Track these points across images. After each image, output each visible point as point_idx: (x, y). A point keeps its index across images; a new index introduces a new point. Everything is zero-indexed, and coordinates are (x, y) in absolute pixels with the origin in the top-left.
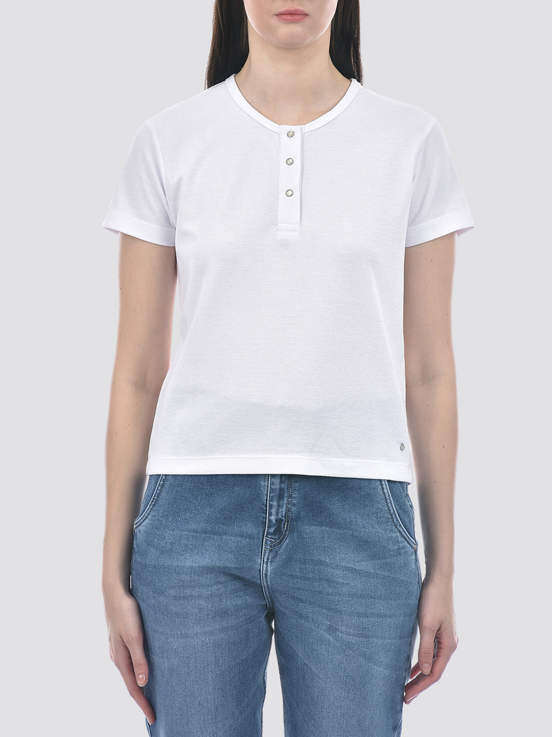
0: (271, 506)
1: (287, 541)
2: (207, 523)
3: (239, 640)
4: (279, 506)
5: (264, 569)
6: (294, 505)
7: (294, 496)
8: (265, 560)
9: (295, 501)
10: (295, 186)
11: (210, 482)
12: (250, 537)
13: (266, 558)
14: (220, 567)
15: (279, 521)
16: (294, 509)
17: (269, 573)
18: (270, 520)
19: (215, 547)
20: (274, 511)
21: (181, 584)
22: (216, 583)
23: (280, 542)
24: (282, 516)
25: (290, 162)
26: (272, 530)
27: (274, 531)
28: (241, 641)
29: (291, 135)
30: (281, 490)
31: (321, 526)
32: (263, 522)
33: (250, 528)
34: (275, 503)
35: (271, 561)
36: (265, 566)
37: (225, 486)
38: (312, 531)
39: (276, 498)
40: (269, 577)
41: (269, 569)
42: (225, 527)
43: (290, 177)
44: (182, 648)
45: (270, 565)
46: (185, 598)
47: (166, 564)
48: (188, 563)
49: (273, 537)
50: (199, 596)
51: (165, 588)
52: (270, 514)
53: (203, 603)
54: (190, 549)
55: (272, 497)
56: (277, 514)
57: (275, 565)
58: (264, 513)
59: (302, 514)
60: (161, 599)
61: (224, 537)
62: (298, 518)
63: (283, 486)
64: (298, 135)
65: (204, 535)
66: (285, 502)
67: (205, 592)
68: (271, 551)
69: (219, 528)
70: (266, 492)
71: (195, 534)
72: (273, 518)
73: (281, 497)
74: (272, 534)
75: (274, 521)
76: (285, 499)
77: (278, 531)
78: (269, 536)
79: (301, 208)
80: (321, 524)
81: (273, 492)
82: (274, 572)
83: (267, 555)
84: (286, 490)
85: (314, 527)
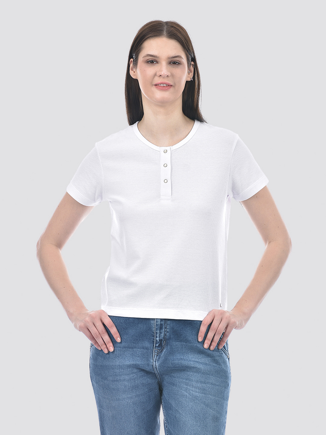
0: (156, 333)
1: (165, 350)
2: (126, 343)
3: (145, 401)
4: (160, 333)
5: (155, 365)
6: (168, 332)
7: (167, 327)
8: (155, 360)
9: (168, 330)
10: (168, 177)
11: (125, 322)
12: (147, 349)
13: (155, 359)
14: (134, 364)
15: (161, 340)
16: (167, 334)
17: (157, 367)
18: (156, 340)
19: (130, 355)
20: (158, 335)
21: (115, 374)
22: (132, 373)
23: (162, 351)
24: (162, 338)
25: (165, 166)
26: (157, 345)
27: (158, 345)
28: (146, 401)
29: (165, 152)
30: (161, 325)
31: (181, 342)
32: (153, 341)
33: (147, 344)
34: (158, 331)
35: (158, 361)
36: (155, 363)
37: (133, 324)
38: (176, 344)
39: (159, 329)
40: (157, 369)
41: (157, 365)
42: (134, 345)
43: (166, 173)
44: (117, 406)
45: (157, 362)
46: (117, 381)
47: (107, 364)
48: (117, 363)
49: (158, 348)
50: (124, 380)
51: (107, 376)
52: (156, 337)
53: (126, 383)
54: (118, 356)
55: (157, 328)
56: (160, 337)
57: (159, 362)
58: (153, 337)
59: (172, 336)
60: (105, 382)
61: (134, 349)
62: (170, 338)
63: (162, 322)
64: (169, 152)
65: (124, 349)
66: (163, 330)
67: (127, 377)
68: (157, 355)
69: (131, 345)
70: (154, 326)
71: (120, 349)
72: (158, 339)
73: (161, 328)
74: (157, 347)
75: (158, 341)
76: (163, 329)
77: (160, 345)
78: (156, 348)
79: (172, 188)
80: (181, 341)
81: (157, 326)
82: (160, 366)
83: (155, 357)
84: (163, 325)
85: (178, 343)
